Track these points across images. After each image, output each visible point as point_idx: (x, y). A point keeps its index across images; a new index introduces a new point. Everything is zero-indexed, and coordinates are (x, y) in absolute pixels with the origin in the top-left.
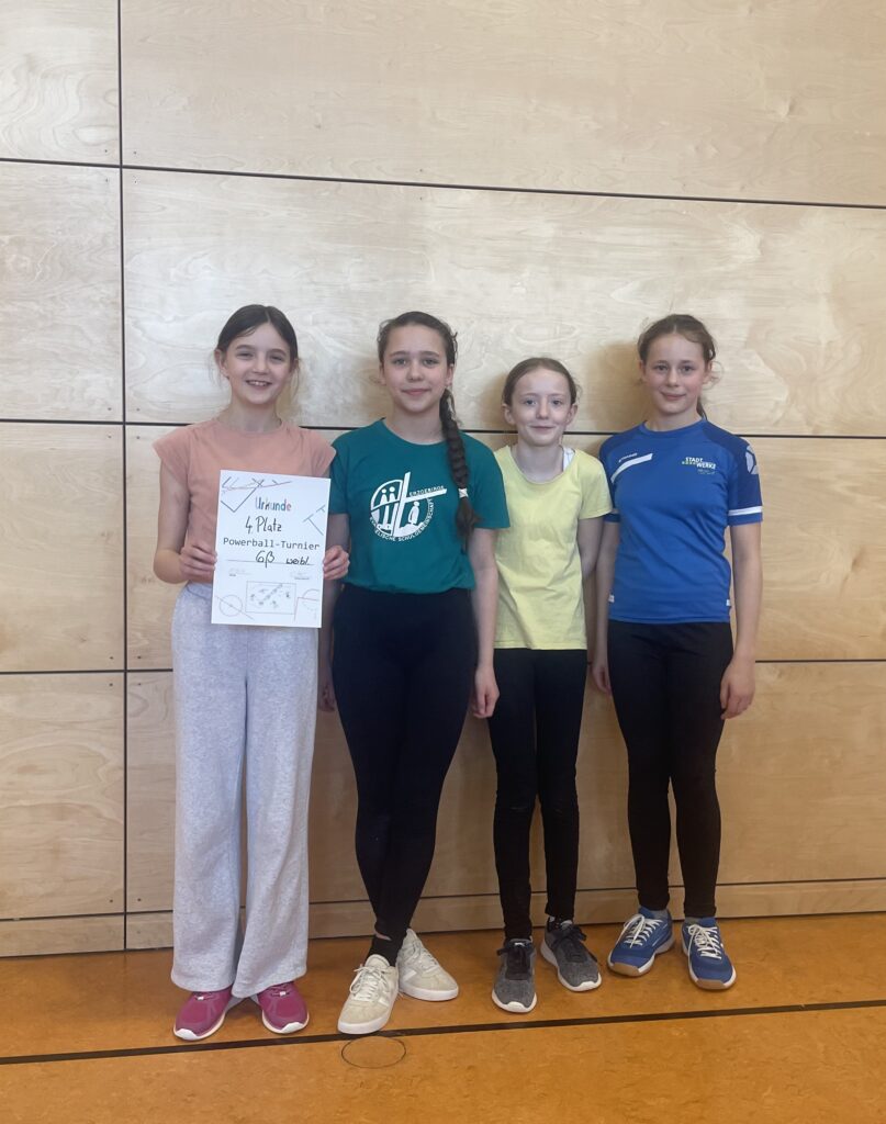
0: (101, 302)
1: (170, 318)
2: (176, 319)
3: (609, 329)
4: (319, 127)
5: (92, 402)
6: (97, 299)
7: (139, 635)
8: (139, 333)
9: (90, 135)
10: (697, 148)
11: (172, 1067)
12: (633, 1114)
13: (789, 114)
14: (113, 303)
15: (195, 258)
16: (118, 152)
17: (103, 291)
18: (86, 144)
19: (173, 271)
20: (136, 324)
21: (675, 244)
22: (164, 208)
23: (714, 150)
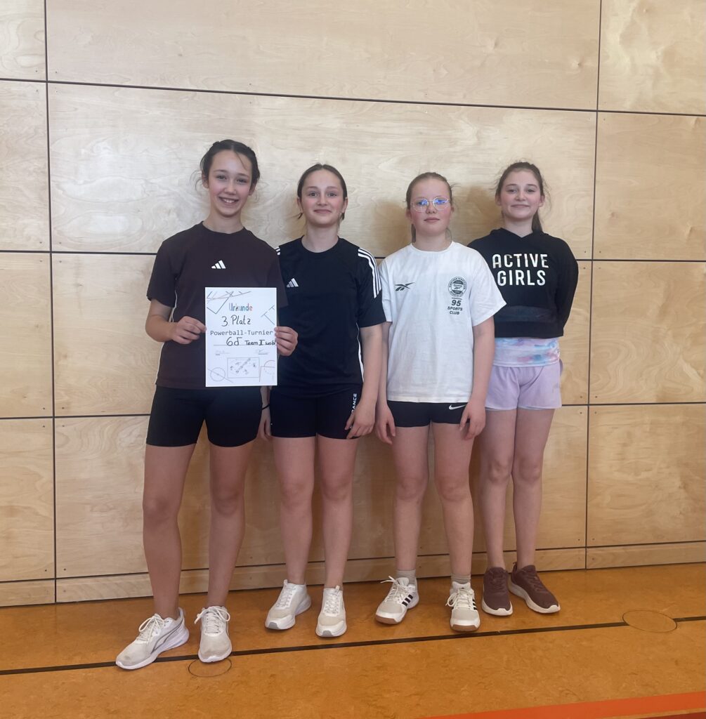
0: (34, 172)
1: (81, 182)
2: (85, 182)
3: (378, 189)
4: (181, 55)
5: (29, 238)
6: (31, 169)
7: (62, 393)
8: (60, 192)
9: (25, 61)
10: (434, 71)
11: (73, 678)
12: (374, 703)
13: (494, 48)
14: (42, 172)
15: (98, 142)
16: (45, 72)
17: (36, 164)
18: (22, 67)
19: (83, 151)
20: (58, 187)
21: (421, 133)
22: (76, 109)
23: (446, 72)
